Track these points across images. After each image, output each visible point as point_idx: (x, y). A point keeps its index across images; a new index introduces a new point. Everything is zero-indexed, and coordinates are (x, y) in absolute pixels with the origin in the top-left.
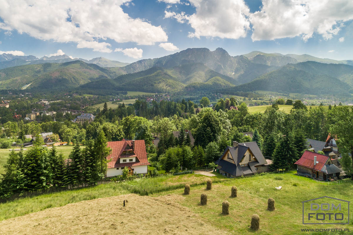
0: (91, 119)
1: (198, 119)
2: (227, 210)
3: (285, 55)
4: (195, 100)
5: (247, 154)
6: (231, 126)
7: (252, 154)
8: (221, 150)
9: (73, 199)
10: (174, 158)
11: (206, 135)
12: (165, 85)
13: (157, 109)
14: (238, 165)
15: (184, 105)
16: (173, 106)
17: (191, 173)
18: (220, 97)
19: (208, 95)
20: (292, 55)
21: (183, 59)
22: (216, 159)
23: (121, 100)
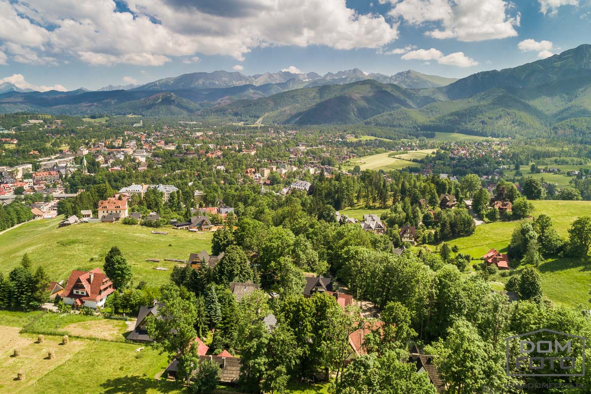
23: (412, 150)
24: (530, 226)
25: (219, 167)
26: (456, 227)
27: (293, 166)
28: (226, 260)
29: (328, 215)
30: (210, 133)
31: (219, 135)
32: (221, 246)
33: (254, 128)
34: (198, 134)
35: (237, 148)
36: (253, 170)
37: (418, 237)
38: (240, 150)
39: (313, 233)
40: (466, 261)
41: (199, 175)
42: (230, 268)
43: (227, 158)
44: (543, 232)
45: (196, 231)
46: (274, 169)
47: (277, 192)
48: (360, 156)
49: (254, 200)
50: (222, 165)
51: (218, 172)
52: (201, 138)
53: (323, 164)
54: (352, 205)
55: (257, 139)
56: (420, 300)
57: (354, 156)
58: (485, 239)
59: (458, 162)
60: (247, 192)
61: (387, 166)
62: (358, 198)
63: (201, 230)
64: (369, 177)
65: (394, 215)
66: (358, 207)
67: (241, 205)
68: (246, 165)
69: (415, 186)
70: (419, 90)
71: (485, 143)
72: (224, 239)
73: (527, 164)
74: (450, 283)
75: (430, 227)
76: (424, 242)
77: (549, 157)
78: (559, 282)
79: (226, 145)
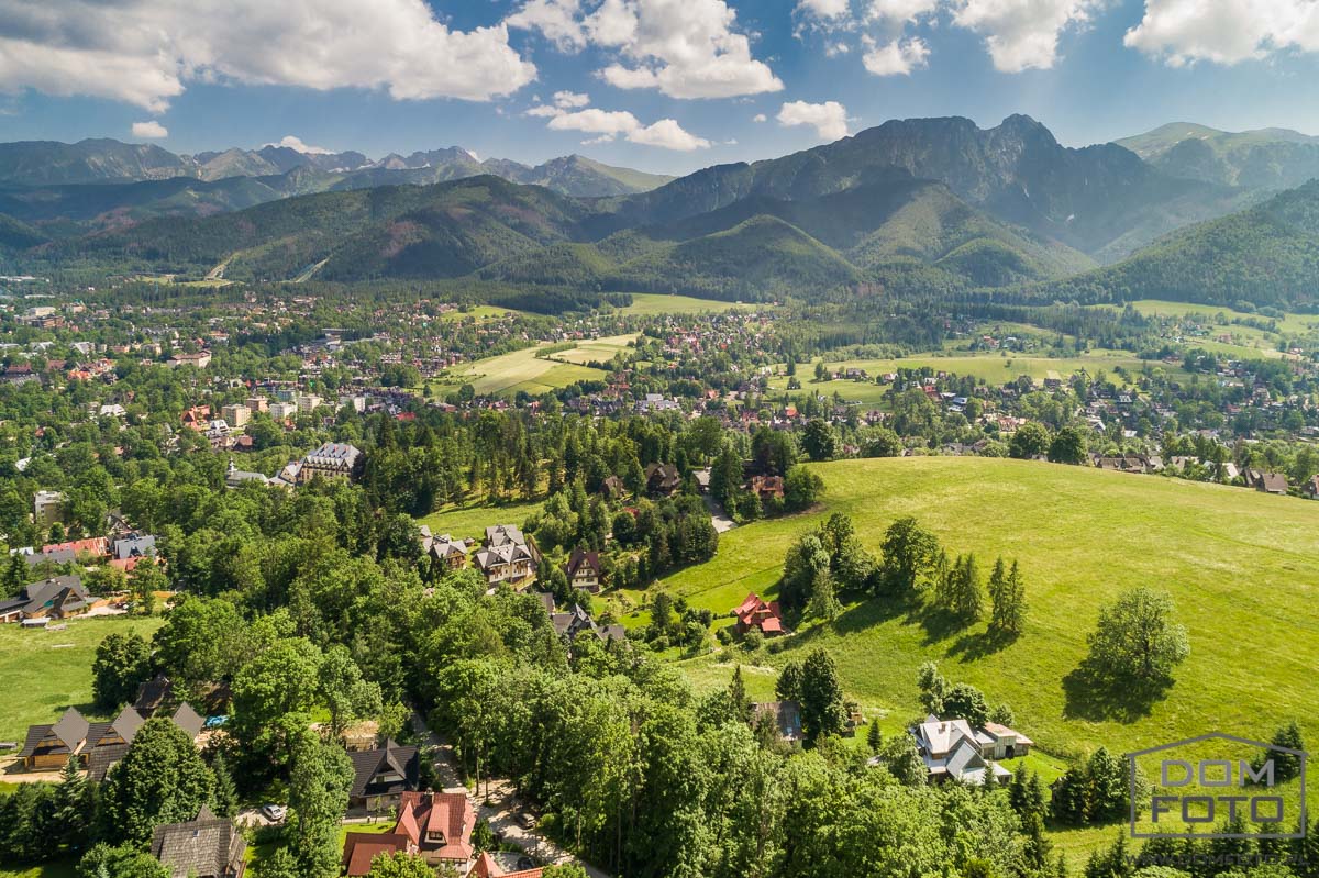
18: (962, 331)
23: (586, 337)
24: (816, 540)
25: (105, 409)
26: (682, 545)
27: (311, 396)
28: (136, 761)
29: (403, 539)
30: (76, 309)
31: (105, 314)
32: (120, 680)
33: (203, 291)
34: (41, 312)
35: (159, 350)
36: (206, 411)
37: (606, 572)
38: (166, 356)
39: (366, 607)
40: (703, 627)
41: (46, 436)
42: (151, 782)
43: (130, 381)
44: (839, 546)
45: (43, 625)
46: (263, 407)
47: (272, 475)
48: (473, 359)
49: (212, 510)
50: (116, 401)
51: (105, 424)
52: (50, 324)
53: (385, 383)
54: (458, 498)
55: (213, 321)
56: (614, 784)
57: (458, 359)
58: (738, 566)
59: (681, 364)
60: (188, 489)
61: (535, 381)
62: (471, 477)
63: (61, 616)
64: (494, 428)
65: (552, 521)
66: (471, 503)
67: (174, 530)
68: (185, 398)
69: (594, 450)
70: (596, 200)
71: (730, 318)
72: (130, 661)
73: (809, 362)
74: (670, 742)
75: (629, 545)
76: (618, 584)
77: (845, 344)
78: (870, 654)
79: (125, 344)
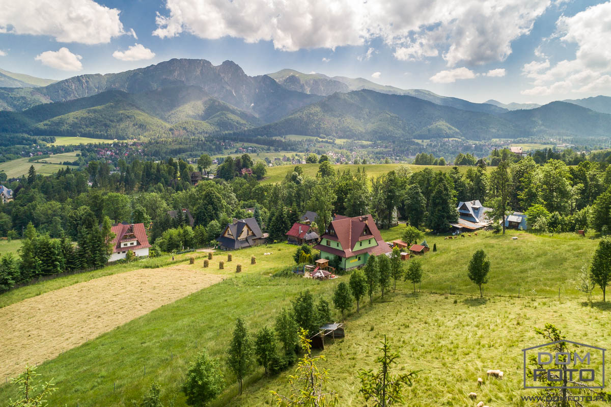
0: (3, 195)
1: (198, 195)
2: (222, 266)
3: (332, 77)
4: (188, 153)
5: (245, 229)
6: (236, 200)
7: (249, 229)
8: (222, 228)
9: (93, 277)
10: (176, 238)
11: (207, 213)
12: (131, 125)
13: (128, 175)
14: (237, 239)
15: (173, 167)
16: (154, 169)
17: (193, 251)
18: (229, 146)
19: (210, 143)
20: (343, 78)
21: (164, 77)
22: (217, 236)
24: (297, 173)
